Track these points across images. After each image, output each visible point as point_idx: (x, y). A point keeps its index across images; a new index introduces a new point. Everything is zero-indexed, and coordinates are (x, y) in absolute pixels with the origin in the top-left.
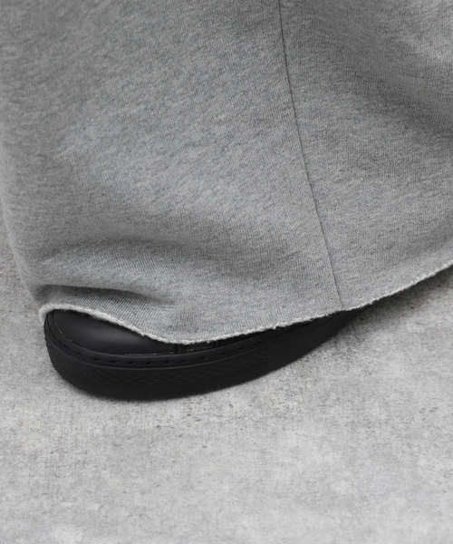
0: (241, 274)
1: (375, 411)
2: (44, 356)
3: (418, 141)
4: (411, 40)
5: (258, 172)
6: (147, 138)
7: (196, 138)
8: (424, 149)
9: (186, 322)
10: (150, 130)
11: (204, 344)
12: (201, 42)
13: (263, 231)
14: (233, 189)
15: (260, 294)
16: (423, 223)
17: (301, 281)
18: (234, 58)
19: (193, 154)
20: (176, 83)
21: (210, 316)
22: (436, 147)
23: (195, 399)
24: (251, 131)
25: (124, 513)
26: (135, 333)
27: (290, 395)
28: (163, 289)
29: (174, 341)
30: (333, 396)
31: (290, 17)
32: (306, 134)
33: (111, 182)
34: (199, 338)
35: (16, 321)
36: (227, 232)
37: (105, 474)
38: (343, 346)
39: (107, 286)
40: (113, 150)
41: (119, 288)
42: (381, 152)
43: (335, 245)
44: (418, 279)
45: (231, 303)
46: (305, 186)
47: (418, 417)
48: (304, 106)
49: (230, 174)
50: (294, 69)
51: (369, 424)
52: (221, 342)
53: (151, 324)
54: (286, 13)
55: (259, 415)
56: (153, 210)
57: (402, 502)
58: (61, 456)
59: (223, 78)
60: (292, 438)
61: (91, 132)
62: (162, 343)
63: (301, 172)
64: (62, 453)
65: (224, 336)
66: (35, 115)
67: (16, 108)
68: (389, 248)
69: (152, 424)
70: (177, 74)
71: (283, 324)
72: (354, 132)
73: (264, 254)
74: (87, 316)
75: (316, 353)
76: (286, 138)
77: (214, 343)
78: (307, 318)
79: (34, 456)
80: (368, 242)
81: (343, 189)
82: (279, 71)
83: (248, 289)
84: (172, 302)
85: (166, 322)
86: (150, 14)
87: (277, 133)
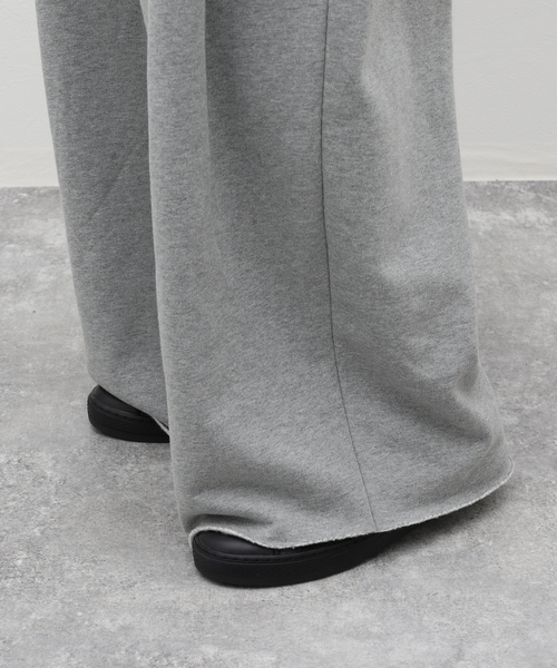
0: (313, 508)
1: (398, 594)
2: (191, 566)
3: (424, 431)
4: (410, 365)
5: (323, 444)
6: (257, 419)
7: (285, 421)
8: (428, 436)
9: (280, 535)
10: (258, 415)
11: (290, 549)
12: (288, 367)
13: (326, 478)
14: (308, 452)
15: (326, 520)
16: (428, 483)
17: (350, 513)
18: (308, 377)
19: (284, 431)
20: (274, 389)
21: (295, 532)
22: (435, 436)
23: (286, 588)
24: (319, 420)
25: (243, 640)
26: (249, 542)
27: (345, 586)
28: (266, 515)
29: (272, 547)
30: (373, 587)
31: (340, 353)
32: (352, 423)
33: (235, 442)
34: (288, 545)
35: (173, 549)
36: (304, 477)
37: (232, 622)
38: (380, 562)
39: (232, 513)
40: (237, 424)
41: (239, 514)
42: (400, 437)
43: (372, 491)
44: (427, 518)
45: (307, 526)
46: (352, 455)
47: (425, 598)
48: (350, 407)
49: (306, 444)
50: (344, 385)
51: (394, 600)
52: (301, 547)
53: (259, 537)
54: (337, 351)
55: (326, 595)
56: (259, 461)
57: (412, 636)
58: (204, 614)
59: (302, 388)
60: (346, 606)
61: (225, 412)
62: (265, 548)
63: (350, 446)
64: (204, 612)
65: (303, 544)
66: (194, 400)
67: (184, 396)
68: (407, 497)
69: (259, 599)
70: (274, 384)
71: (340, 538)
72: (382, 423)
73: (327, 494)
74: (219, 533)
75: (363, 566)
76: (340, 425)
77: (297, 548)
78: (355, 535)
79: (188, 613)
80: (393, 492)
81: (376, 458)
82: (335, 385)
83: (318, 518)
84: (271, 523)
85: (268, 535)
86: (259, 349)
87: (335, 422)
